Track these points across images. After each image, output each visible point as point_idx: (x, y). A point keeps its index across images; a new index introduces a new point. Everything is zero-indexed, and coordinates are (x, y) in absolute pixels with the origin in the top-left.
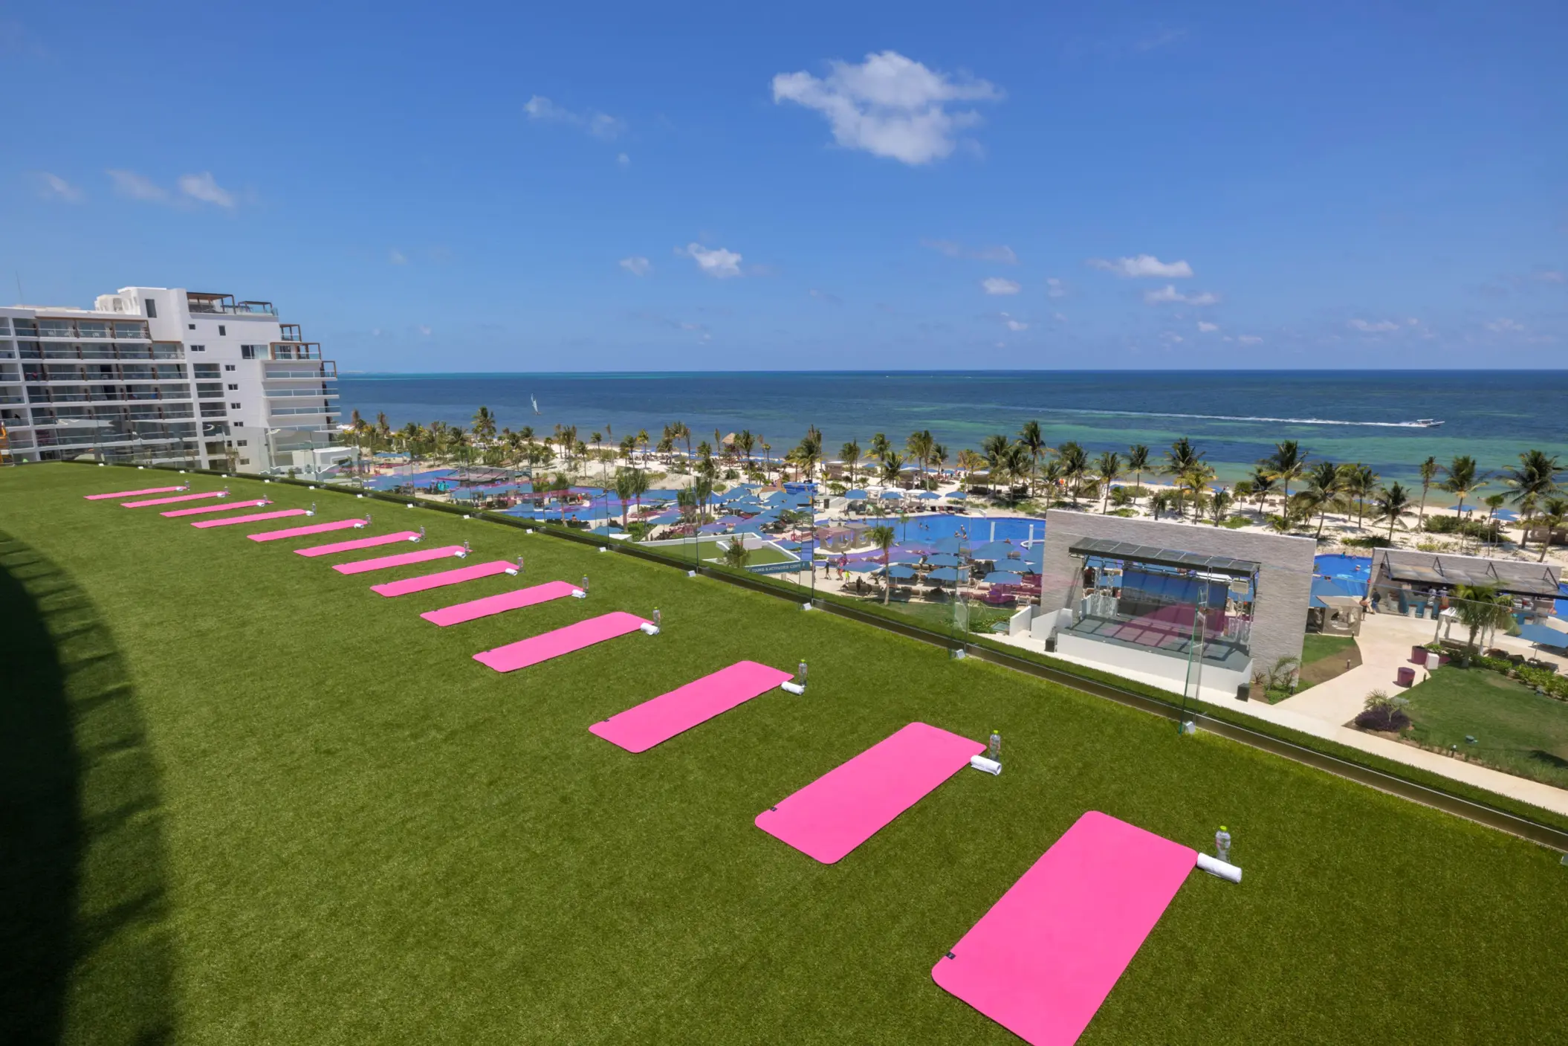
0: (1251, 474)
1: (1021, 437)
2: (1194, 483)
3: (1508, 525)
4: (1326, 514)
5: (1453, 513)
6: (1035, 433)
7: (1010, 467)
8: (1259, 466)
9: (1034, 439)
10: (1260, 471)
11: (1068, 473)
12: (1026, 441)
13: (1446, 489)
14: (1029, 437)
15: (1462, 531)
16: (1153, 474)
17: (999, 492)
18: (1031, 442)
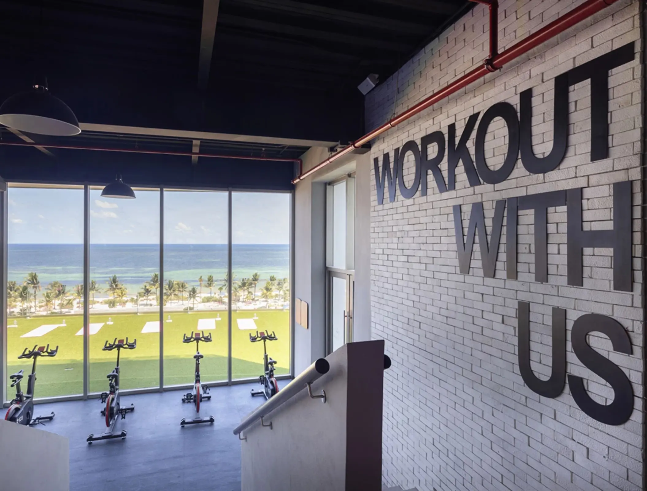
0: (142, 288)
1: (27, 280)
2: (120, 294)
3: (224, 297)
4: (172, 301)
5: (209, 295)
6: (35, 278)
7: (21, 297)
8: (145, 284)
9: (34, 280)
10: (146, 287)
11: (57, 296)
12: (29, 282)
13: (206, 287)
14: (31, 280)
15: (213, 301)
16: (100, 292)
17: (13, 312)
18: (33, 283)
